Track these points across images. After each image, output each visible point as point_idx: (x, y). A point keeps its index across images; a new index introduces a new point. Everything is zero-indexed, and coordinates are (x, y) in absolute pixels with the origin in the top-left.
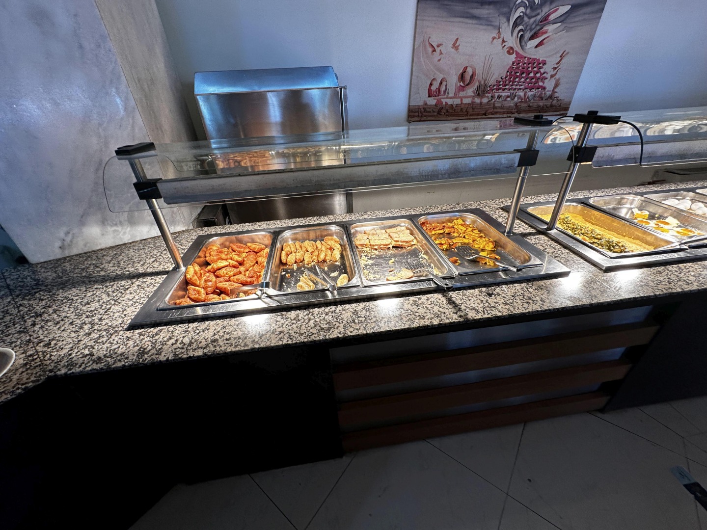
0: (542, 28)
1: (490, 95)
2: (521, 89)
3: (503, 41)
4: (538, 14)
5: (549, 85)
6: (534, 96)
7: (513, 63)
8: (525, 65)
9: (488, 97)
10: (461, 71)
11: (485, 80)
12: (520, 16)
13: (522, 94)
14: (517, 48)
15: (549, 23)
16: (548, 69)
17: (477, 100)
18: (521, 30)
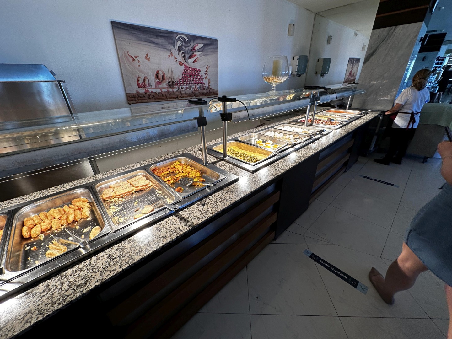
0: (193, 53)
1: (177, 87)
2: (192, 84)
3: (175, 58)
4: (189, 46)
5: (205, 82)
6: (200, 87)
7: (184, 70)
8: (191, 71)
9: (176, 88)
10: (156, 73)
11: (172, 79)
12: (180, 46)
13: (194, 86)
14: (184, 62)
15: (195, 51)
16: (202, 73)
17: (171, 90)
18: (183, 53)
